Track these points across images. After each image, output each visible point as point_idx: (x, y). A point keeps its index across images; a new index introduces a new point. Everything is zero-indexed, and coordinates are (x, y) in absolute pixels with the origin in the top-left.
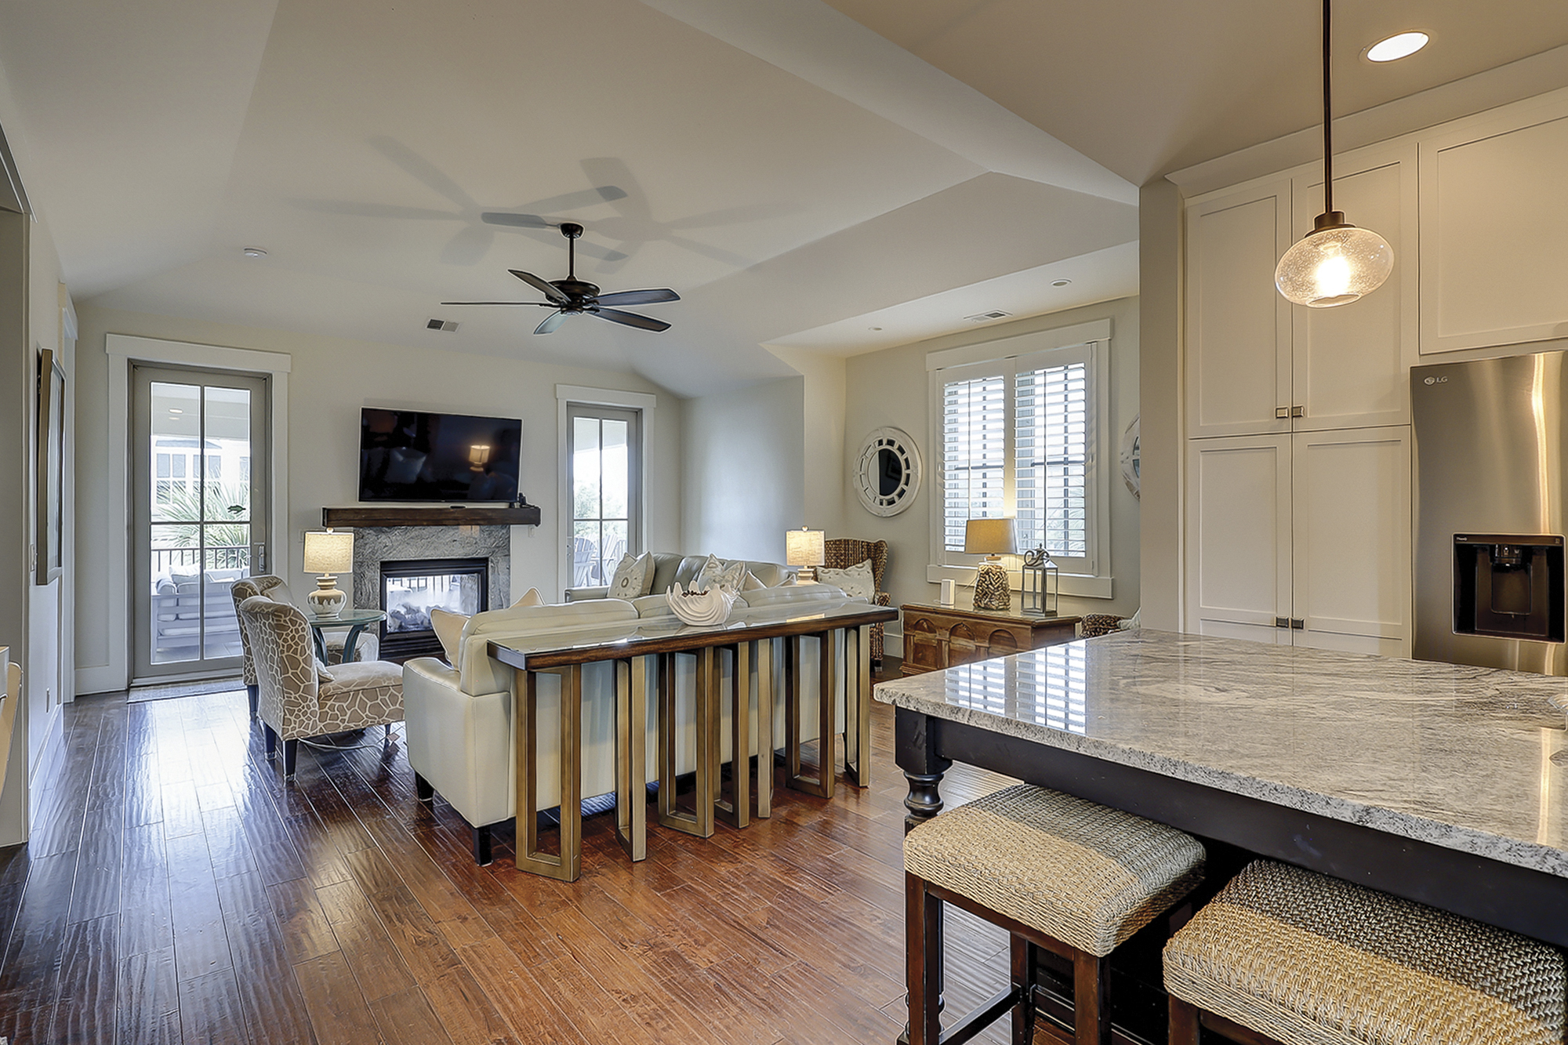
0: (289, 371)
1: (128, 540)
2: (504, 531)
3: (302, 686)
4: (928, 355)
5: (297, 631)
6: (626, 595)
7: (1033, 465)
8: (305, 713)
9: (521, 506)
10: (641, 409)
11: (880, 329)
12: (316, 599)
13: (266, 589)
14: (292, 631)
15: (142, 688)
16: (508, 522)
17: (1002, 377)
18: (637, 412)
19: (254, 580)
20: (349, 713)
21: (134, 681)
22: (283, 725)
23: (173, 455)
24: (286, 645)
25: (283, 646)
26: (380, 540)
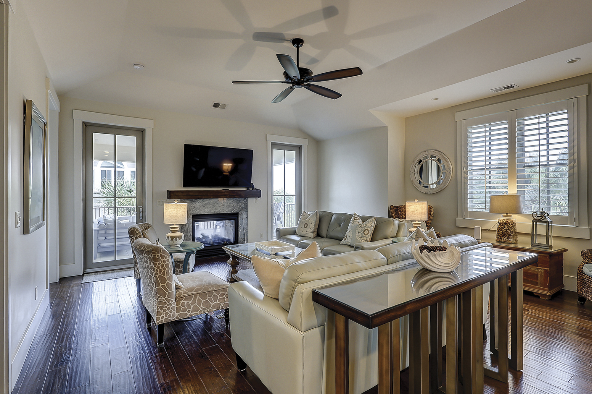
0: (153, 128)
1: (83, 205)
2: (245, 200)
3: (167, 293)
4: (456, 113)
5: (164, 262)
6: (307, 232)
7: (524, 167)
8: (169, 309)
9: (252, 189)
10: (302, 146)
11: (437, 99)
12: (170, 238)
13: (144, 230)
14: (162, 262)
15: (89, 274)
16: (247, 196)
17: (507, 121)
18: (299, 147)
19: (139, 226)
20: (192, 306)
21: (86, 270)
22: (157, 316)
23: (107, 171)
24: (158, 270)
25: (157, 271)
26: (192, 205)
